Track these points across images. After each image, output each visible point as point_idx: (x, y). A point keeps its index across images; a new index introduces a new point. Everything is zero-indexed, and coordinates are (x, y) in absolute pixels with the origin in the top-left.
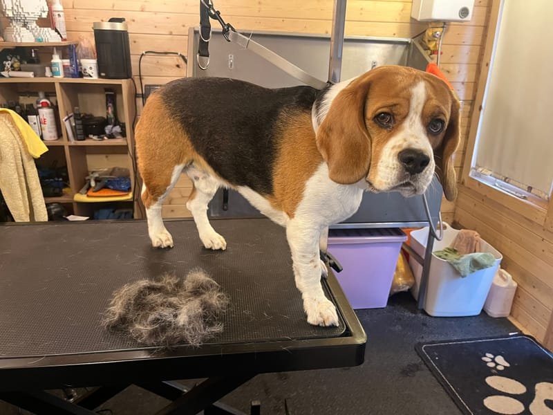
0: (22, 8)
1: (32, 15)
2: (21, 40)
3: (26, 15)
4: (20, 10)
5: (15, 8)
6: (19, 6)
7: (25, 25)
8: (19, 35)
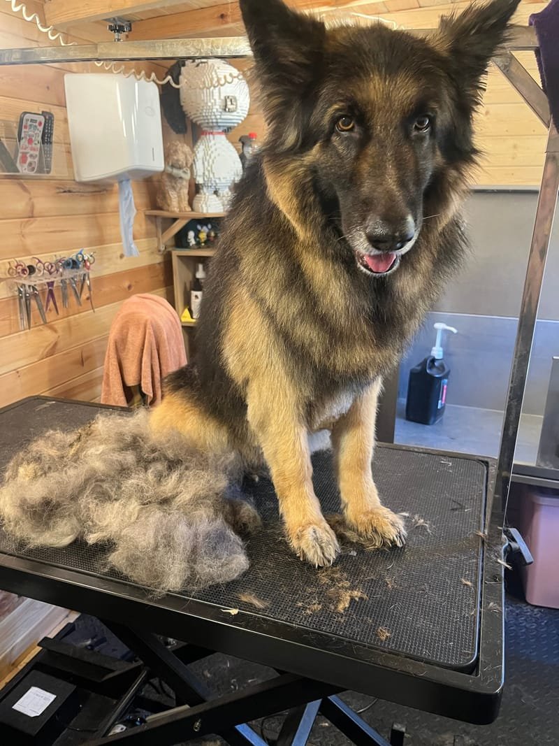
0: (214, 174)
1: (223, 181)
2: (207, 210)
3: (217, 181)
4: (211, 176)
5: (207, 173)
6: (211, 171)
7: (216, 192)
8: (206, 204)
